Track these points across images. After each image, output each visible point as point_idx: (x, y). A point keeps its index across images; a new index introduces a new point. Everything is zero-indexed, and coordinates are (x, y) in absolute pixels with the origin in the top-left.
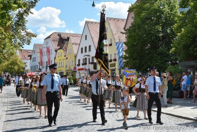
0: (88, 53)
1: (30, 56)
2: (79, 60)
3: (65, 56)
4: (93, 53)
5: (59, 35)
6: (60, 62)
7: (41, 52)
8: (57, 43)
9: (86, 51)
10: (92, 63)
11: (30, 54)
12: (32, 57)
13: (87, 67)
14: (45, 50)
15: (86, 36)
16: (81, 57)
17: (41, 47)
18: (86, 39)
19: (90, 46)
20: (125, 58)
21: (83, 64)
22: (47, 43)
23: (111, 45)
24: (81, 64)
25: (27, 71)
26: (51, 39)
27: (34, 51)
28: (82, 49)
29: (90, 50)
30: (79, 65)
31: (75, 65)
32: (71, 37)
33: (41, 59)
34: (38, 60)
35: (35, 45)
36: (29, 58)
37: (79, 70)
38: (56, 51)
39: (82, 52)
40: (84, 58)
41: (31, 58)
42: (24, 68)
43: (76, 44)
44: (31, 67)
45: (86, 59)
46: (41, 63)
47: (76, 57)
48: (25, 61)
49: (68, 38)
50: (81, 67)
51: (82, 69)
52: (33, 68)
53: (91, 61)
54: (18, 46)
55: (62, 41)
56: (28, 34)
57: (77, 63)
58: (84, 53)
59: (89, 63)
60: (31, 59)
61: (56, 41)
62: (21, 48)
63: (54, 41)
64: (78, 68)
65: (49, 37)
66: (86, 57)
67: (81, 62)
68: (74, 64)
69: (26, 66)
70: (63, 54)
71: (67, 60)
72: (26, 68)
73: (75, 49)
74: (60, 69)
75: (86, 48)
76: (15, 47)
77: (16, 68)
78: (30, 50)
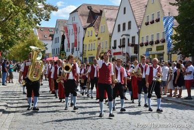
0: (127, 32)
1: (52, 36)
2: (115, 41)
3: (97, 36)
5: (89, 8)
6: (90, 43)
8: (86, 18)
9: (124, 29)
10: (132, 45)
11: (52, 33)
12: (55, 37)
13: (125, 50)
14: (71, 28)
15: (125, 9)
16: (117, 37)
17: (66, 25)
18: (125, 13)
19: (130, 23)
20: (176, 38)
21: (120, 47)
22: (73, 19)
23: (158, 20)
24: (117, 47)
25: (48, 55)
26: (79, 13)
27: (56, 29)
28: (119, 26)
29: (129, 28)
30: (115, 48)
31: (110, 47)
32: (105, 10)
35: (58, 22)
36: (51, 38)
37: (115, 54)
38: (85, 29)
39: (119, 30)
40: (122, 38)
41: (53, 38)
43: (111, 20)
44: (53, 50)
45: (124, 39)
47: (111, 36)
48: (46, 42)
49: (101, 12)
50: (118, 50)
51: (119, 53)
53: (131, 42)
54: (33, 22)
55: (94, 16)
56: (46, 7)
57: (113, 45)
58: (122, 32)
59: (129, 45)
60: (52, 40)
61: (86, 16)
62: (38, 25)
63: (82, 15)
64: (113, 51)
65: (76, 11)
66: (124, 37)
67: (118, 44)
68: (108, 46)
69: (47, 49)
70: (94, 34)
71: (99, 41)
72: (47, 52)
74: (90, 52)
75: (124, 24)
76: (30, 24)
78: (51, 28)
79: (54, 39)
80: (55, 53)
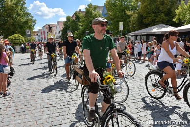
4: (60, 34)
7: (42, 33)
34: (41, 37)
42: (35, 40)
46: (42, 37)
52: (39, 40)
73: (54, 32)
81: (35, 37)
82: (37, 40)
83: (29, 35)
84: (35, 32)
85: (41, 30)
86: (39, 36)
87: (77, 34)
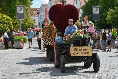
1: (38, 13)
17: (46, 8)
22: (51, 4)
25: (36, 26)
29: (79, 12)
33: (45, 17)
35: (42, 5)
42: (33, 25)
44: (39, 23)
60: (39, 16)
69: (35, 22)
77: (27, 24)
78: (38, 8)
79: (40, 16)
80: (40, 25)
81: (33, 18)
82: (36, 24)
83: (22, 16)
84: (35, 9)
85: (46, 5)
86: (41, 17)
87: (112, 14)
